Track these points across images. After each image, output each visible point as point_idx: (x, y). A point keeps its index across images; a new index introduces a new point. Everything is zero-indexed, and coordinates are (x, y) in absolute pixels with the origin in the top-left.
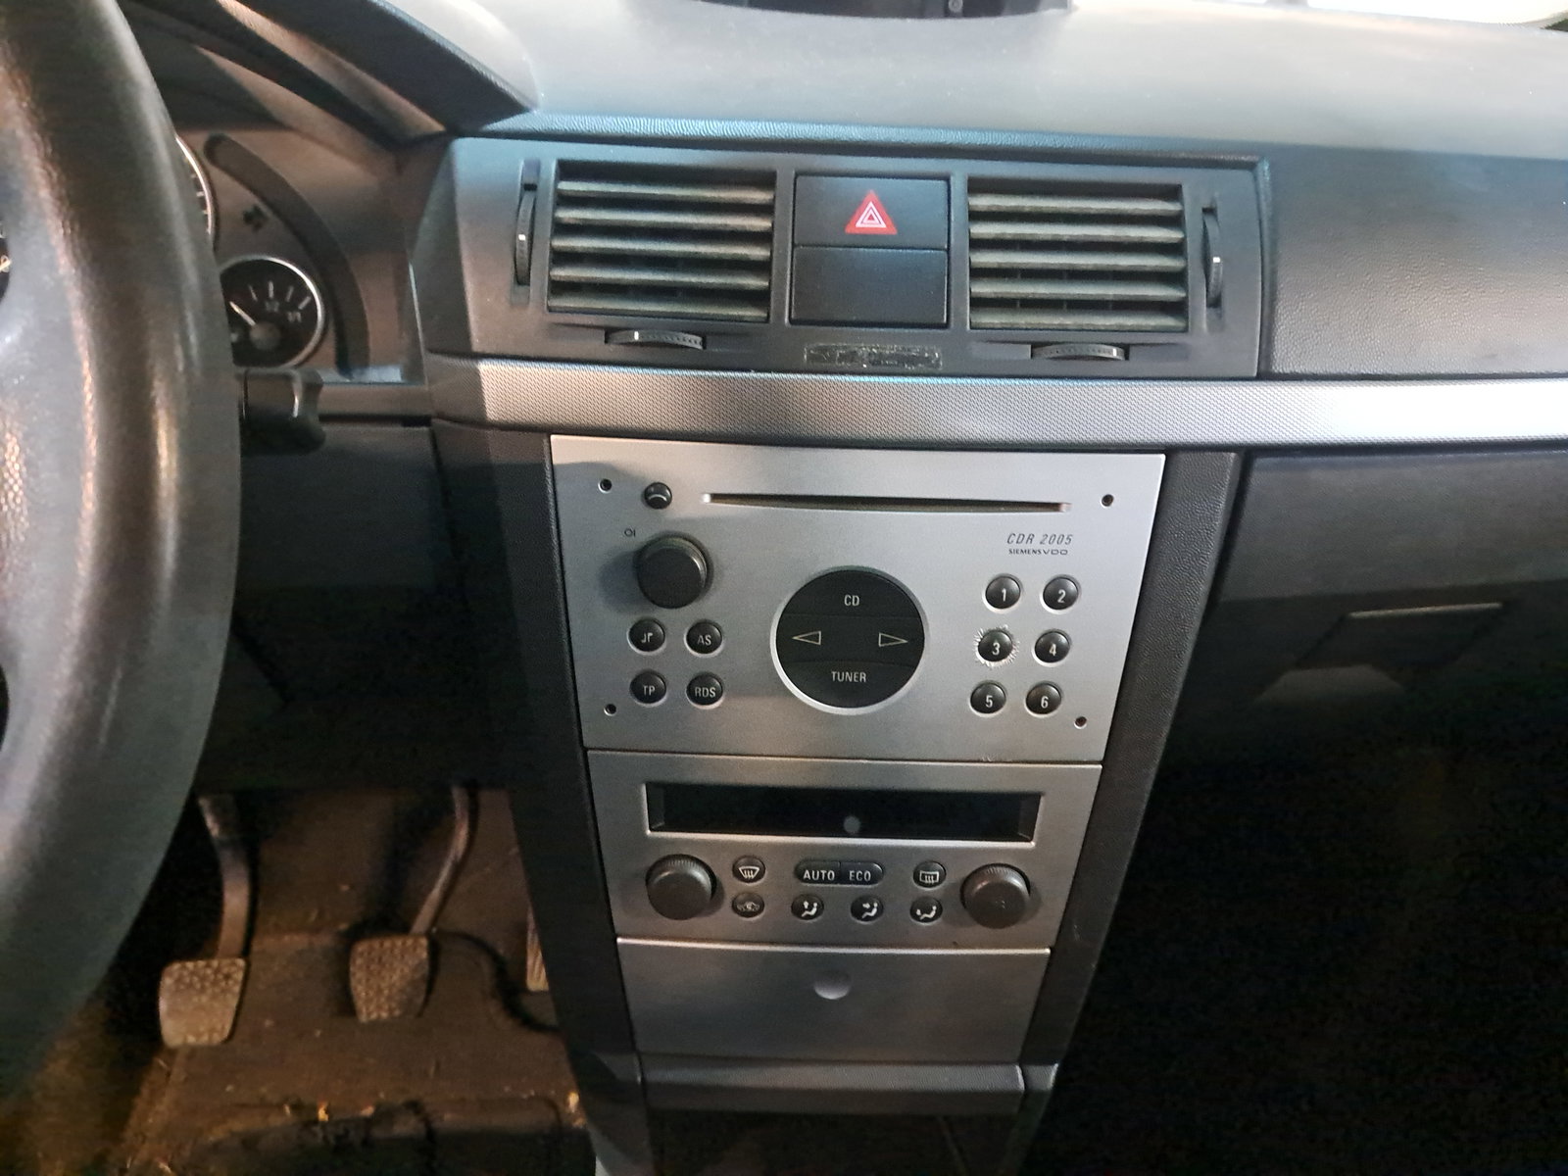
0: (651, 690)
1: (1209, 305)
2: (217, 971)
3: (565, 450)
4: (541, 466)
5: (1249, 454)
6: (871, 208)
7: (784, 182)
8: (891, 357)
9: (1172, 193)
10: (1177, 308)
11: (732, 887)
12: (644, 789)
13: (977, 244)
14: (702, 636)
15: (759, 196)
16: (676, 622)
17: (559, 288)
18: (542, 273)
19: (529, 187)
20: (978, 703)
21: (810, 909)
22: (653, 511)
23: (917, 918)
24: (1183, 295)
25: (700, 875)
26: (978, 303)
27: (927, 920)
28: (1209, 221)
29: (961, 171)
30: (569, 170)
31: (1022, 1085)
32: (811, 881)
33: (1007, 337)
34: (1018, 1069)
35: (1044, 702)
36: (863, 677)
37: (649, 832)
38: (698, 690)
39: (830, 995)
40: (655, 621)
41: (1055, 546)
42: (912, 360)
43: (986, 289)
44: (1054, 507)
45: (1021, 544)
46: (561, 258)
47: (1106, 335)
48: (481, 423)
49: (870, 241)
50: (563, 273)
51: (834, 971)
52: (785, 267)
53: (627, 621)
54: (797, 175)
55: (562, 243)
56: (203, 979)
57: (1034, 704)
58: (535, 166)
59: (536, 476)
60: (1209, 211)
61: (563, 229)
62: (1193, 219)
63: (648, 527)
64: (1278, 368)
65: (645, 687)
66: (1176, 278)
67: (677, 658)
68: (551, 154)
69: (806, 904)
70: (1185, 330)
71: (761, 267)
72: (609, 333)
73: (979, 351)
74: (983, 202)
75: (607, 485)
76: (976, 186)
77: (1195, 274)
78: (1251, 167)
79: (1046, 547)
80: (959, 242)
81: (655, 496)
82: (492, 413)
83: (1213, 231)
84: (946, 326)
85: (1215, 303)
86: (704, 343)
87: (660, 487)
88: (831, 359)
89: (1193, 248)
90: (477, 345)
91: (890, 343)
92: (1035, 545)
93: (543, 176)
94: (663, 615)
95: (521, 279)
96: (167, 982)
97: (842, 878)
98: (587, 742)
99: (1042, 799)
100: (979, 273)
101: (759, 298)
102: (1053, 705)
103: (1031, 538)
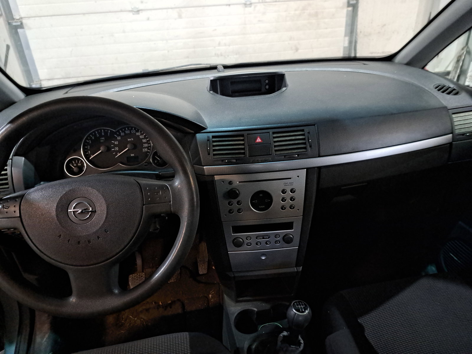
0: (232, 212)
1: (310, 147)
2: (139, 275)
3: (217, 178)
4: (213, 181)
5: (320, 168)
6: (259, 139)
7: (246, 136)
8: (263, 160)
9: (303, 130)
10: (305, 148)
11: (246, 241)
12: (231, 227)
13: (275, 142)
14: (239, 203)
15: (242, 138)
16: (235, 201)
17: (214, 155)
18: (212, 153)
19: (208, 140)
20: (282, 209)
21: (259, 244)
22: (230, 185)
23: (276, 244)
24: (305, 146)
25: (241, 240)
26: (276, 151)
27: (278, 244)
28: (309, 134)
29: (271, 131)
30: (213, 137)
31: (296, 270)
32: (259, 239)
33: (281, 155)
34: (295, 268)
35: (292, 208)
36: (264, 207)
37: (232, 234)
38: (239, 211)
39: (263, 258)
40: (231, 201)
41: (291, 184)
42: (267, 160)
43: (276, 149)
44: (290, 178)
45: (286, 184)
46: (214, 150)
47: (296, 153)
48: (204, 175)
49: (259, 143)
50: (215, 153)
51: (263, 254)
52: (247, 149)
53: (227, 202)
54: (247, 134)
55: (214, 148)
56: (137, 277)
57: (290, 208)
58: (208, 137)
59: (213, 182)
60: (309, 133)
61: (214, 146)
62: (306, 134)
63: (230, 187)
64: (321, 155)
65: (230, 211)
66: (305, 144)
67: (235, 206)
68: (211, 135)
69: (258, 243)
70: (306, 151)
71: (243, 149)
72: (222, 161)
73: (276, 158)
74: (275, 135)
75: (223, 182)
76: (274, 133)
77: (307, 143)
78: (314, 125)
79: (289, 184)
80: (272, 142)
81: (230, 183)
82: (206, 174)
83: (309, 136)
84: (271, 155)
85: (311, 147)
86: (236, 161)
87: (231, 182)
88: (255, 161)
89: (307, 139)
90: (203, 164)
91: (263, 158)
92: (288, 184)
93: (210, 138)
94: (233, 200)
95: (209, 154)
96: (130, 279)
97: (263, 238)
98: (222, 220)
99: (294, 223)
100: (275, 146)
101: (244, 153)
102: (294, 208)
103: (287, 183)
